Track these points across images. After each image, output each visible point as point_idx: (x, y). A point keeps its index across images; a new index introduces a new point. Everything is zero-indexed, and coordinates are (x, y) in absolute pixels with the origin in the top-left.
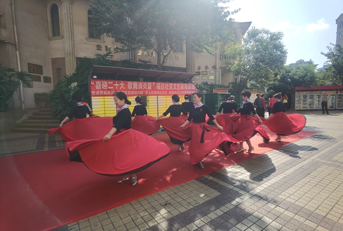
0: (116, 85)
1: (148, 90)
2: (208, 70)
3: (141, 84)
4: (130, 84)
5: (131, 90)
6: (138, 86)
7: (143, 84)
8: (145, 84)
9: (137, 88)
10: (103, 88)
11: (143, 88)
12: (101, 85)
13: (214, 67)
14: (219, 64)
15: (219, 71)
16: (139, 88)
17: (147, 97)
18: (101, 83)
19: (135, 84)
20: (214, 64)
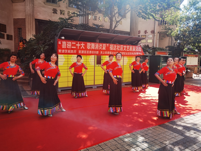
0: (78, 45)
1: (103, 51)
2: (147, 34)
3: (97, 45)
4: (89, 44)
5: (90, 50)
6: (95, 47)
7: (99, 45)
8: (101, 45)
9: (94, 49)
10: (67, 47)
11: (99, 48)
12: (67, 45)
13: (153, 32)
14: (157, 29)
15: (157, 36)
16: (96, 48)
17: (102, 56)
18: (67, 43)
19: (93, 45)
20: (152, 29)
